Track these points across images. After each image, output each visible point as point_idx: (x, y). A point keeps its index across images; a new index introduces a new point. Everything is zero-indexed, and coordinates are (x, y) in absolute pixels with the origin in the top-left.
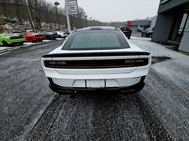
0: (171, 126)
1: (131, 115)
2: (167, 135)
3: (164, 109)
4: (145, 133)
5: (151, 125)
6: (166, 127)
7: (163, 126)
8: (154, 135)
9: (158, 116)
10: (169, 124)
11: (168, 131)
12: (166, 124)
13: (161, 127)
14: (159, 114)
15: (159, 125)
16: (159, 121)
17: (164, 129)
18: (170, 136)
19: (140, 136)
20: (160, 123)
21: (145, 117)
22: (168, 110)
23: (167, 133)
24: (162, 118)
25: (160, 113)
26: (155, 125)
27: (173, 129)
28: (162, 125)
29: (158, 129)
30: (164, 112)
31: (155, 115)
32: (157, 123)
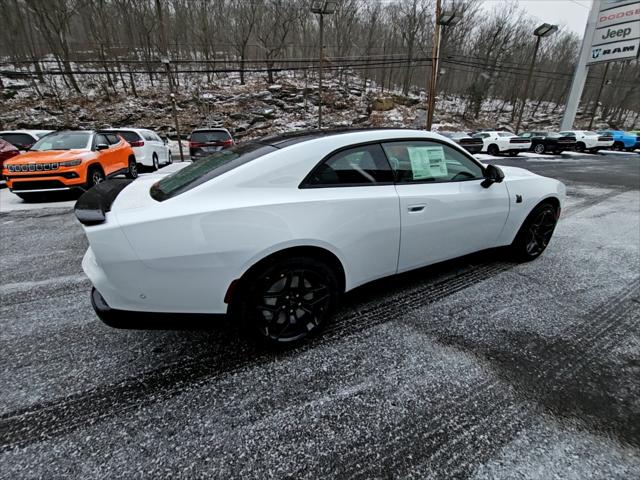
0: (35, 462)
1: (102, 370)
2: (15, 446)
3: (106, 456)
4: (39, 400)
5: (56, 412)
6: (38, 448)
7: (42, 441)
8: (28, 416)
9: (80, 433)
10: (43, 461)
11: (25, 450)
12: (45, 450)
13: (42, 434)
14: (88, 438)
15: (51, 430)
16: (62, 433)
17: (34, 441)
18: (8, 453)
19: (38, 390)
20: (56, 435)
21: (85, 400)
22: (97, 470)
23: (20, 447)
24: (68, 444)
25: (93, 441)
26: (54, 422)
27: (24, 465)
28: (46, 439)
29: (40, 428)
30: (93, 454)
31: (88, 424)
32: (57, 427)
